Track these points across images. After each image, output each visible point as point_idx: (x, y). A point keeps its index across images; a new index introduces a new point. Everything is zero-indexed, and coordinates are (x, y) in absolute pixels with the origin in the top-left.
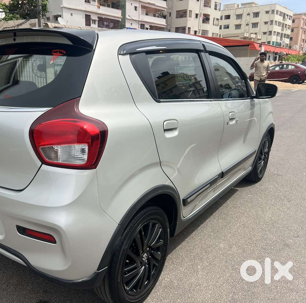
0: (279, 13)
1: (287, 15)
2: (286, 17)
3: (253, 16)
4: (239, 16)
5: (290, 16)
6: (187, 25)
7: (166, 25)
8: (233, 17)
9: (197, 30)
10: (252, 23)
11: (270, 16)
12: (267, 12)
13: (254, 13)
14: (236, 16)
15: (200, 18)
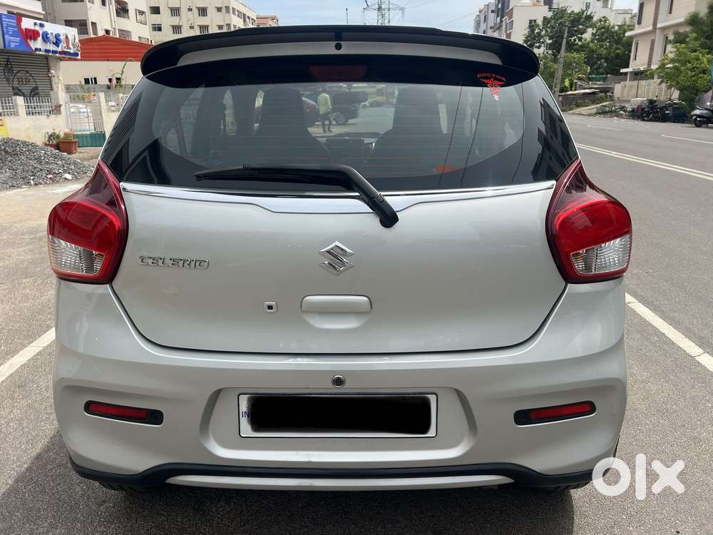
0: (237, 13)
1: (249, 18)
2: (248, 20)
3: (198, 12)
4: (175, 11)
5: (252, 19)
6: (88, 17)
7: (44, 13)
8: (165, 12)
9: (109, 28)
10: (199, 25)
11: (224, 17)
12: (219, 9)
13: (199, 9)
14: (169, 10)
15: (111, 6)
